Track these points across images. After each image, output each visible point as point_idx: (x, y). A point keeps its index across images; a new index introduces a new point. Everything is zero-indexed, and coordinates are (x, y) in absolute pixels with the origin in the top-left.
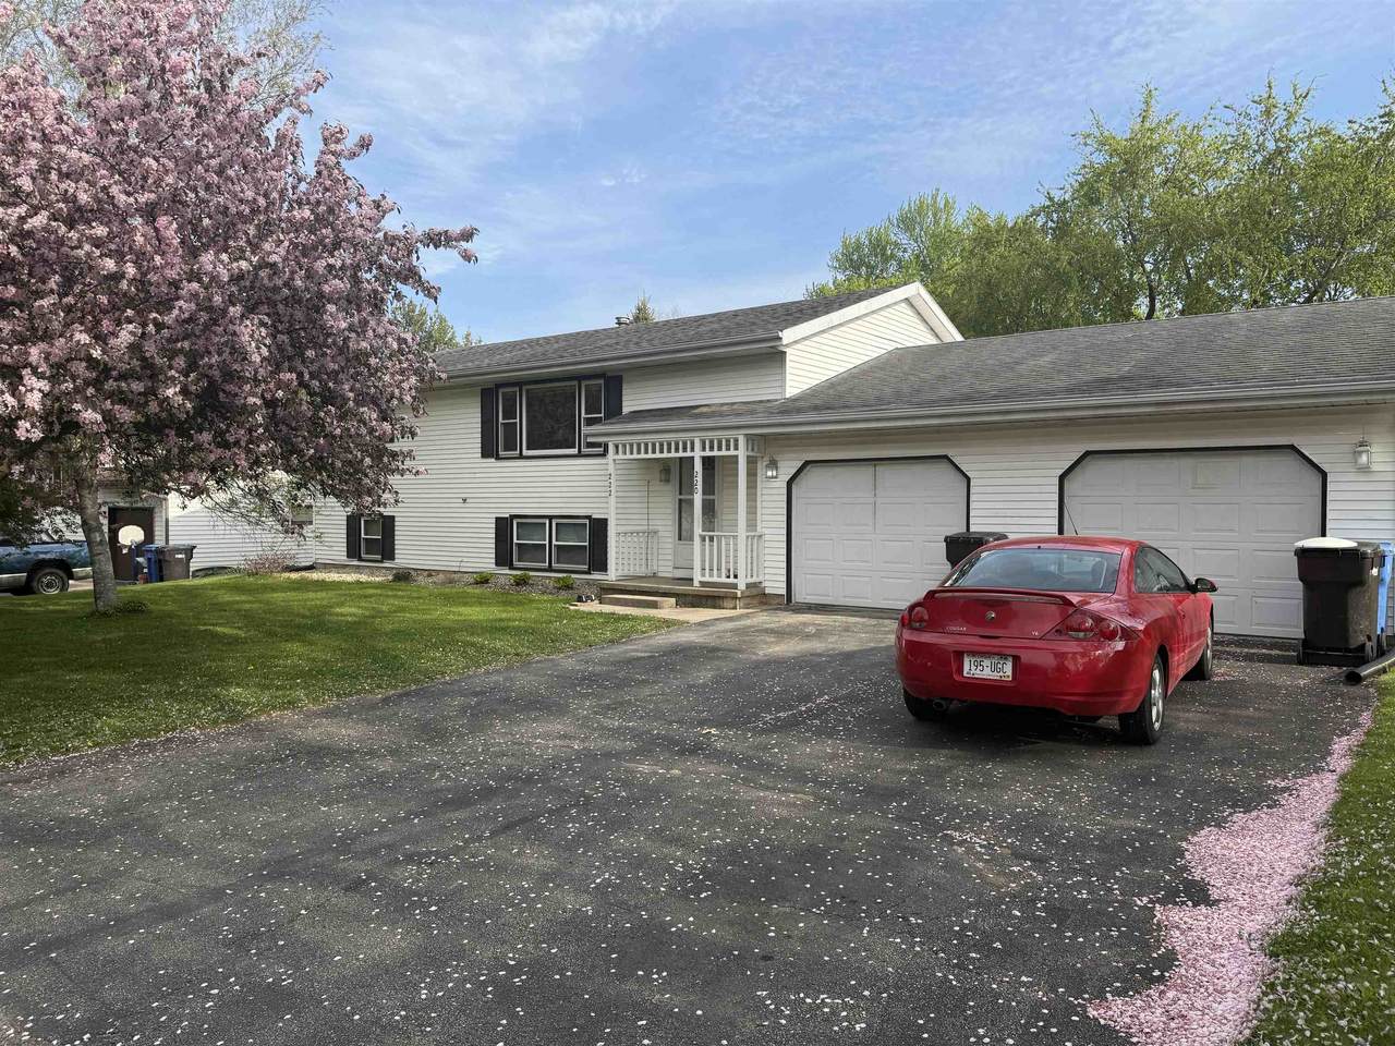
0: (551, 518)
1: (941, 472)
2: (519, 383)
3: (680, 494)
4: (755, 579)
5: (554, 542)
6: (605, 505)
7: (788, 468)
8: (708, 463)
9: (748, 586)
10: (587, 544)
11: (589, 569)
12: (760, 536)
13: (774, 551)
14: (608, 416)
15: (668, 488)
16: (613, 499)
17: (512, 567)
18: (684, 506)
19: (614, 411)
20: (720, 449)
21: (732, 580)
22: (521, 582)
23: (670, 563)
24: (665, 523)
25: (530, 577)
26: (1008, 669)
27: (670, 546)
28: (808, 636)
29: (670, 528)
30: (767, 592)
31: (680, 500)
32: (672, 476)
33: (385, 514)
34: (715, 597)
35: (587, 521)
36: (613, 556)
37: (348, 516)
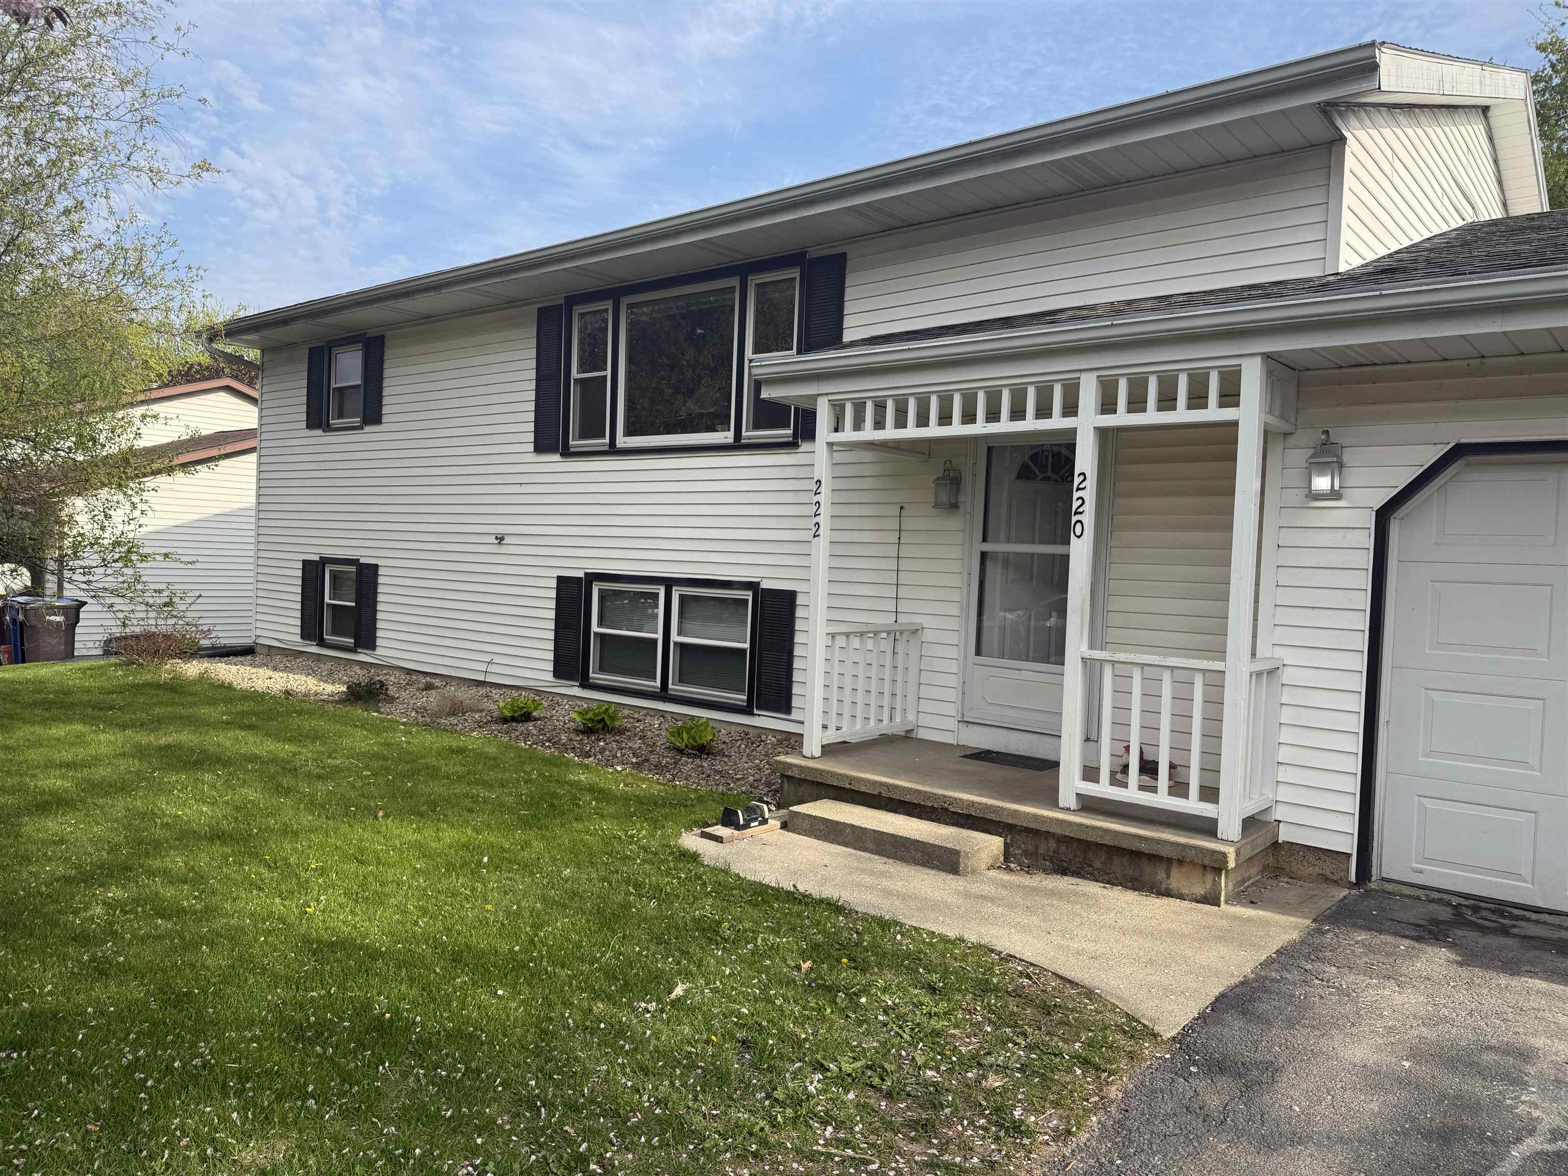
0: (669, 583)
2: (615, 294)
3: (984, 540)
4: (1255, 804)
5: (675, 637)
6: (802, 561)
8: (1123, 446)
9: (1247, 827)
10: (746, 646)
11: (750, 700)
12: (1273, 672)
15: (954, 523)
16: (822, 546)
17: (586, 684)
20: (1168, 404)
21: (1192, 805)
22: (596, 726)
23: (951, 710)
24: (940, 610)
25: (627, 708)
27: (953, 667)
29: (953, 624)
31: (984, 555)
32: (965, 498)
33: (362, 561)
34: (1136, 855)
35: (748, 595)
36: (819, 681)
37: (304, 561)
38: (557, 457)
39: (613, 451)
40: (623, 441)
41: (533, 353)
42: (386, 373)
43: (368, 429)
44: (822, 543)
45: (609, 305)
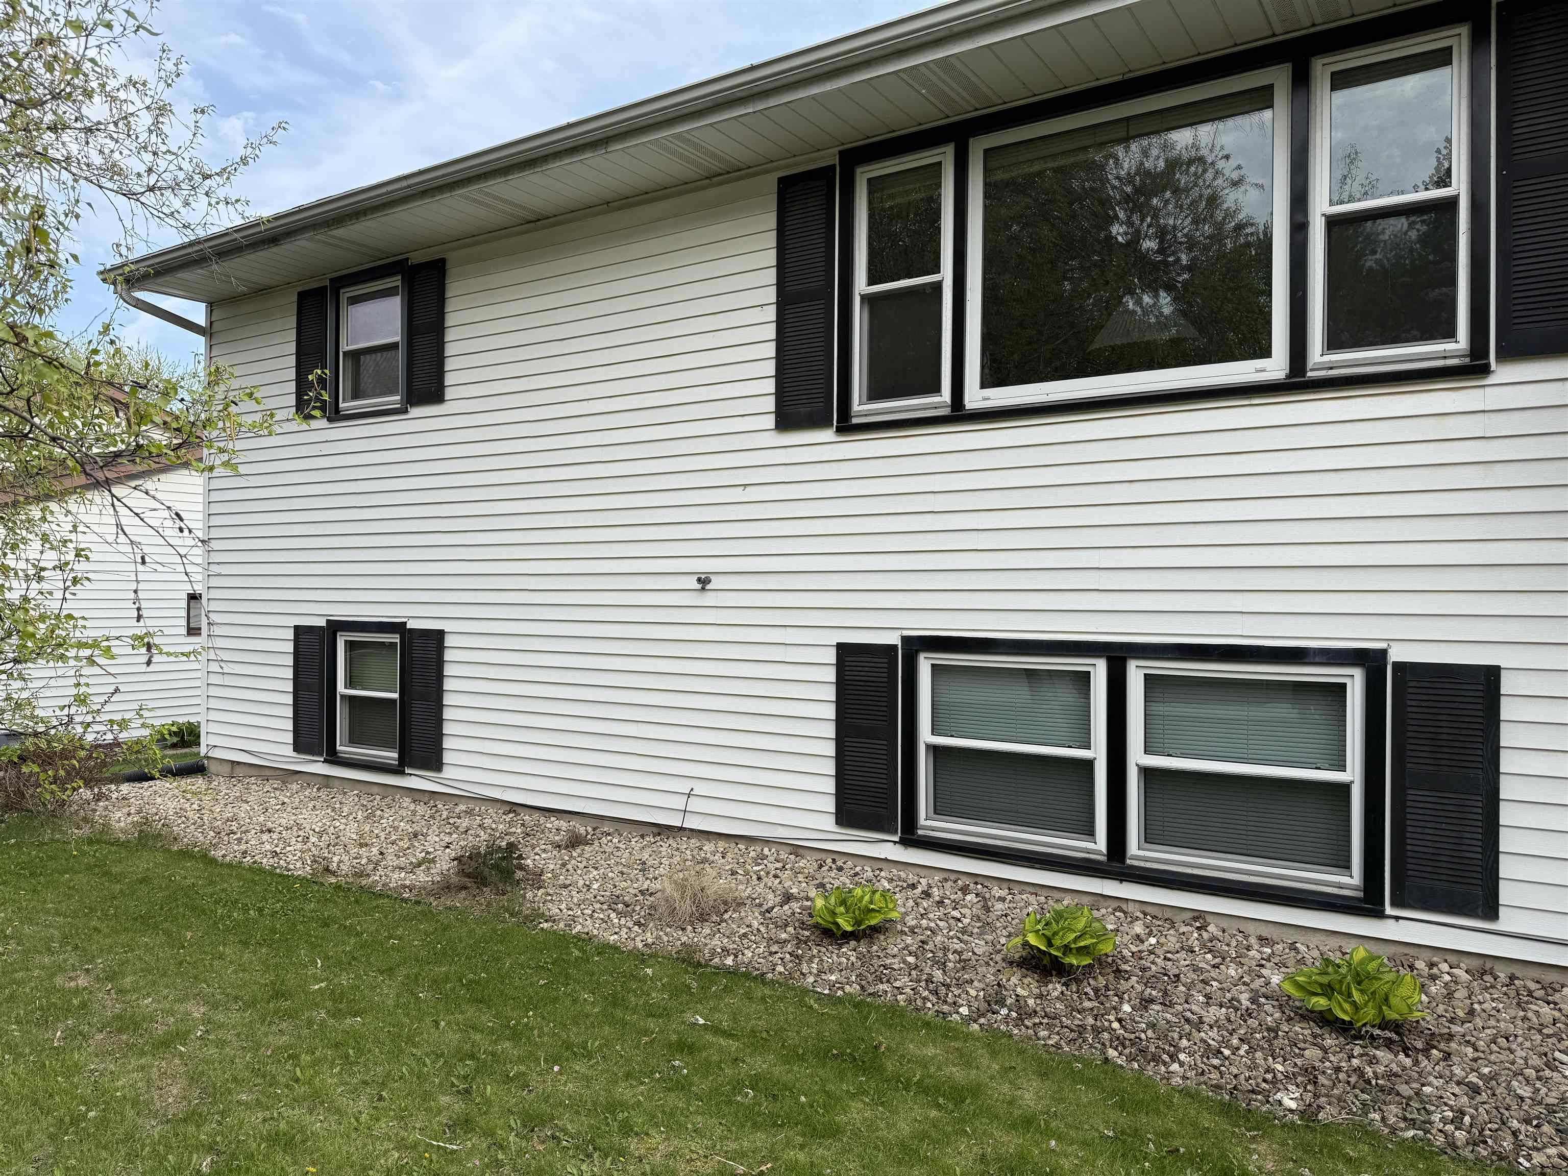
33: (411, 625)
37: (297, 628)
38: (828, 435)
39: (959, 415)
40: (981, 397)
41: (771, 258)
42: (450, 320)
43: (415, 412)
45: (946, 156)
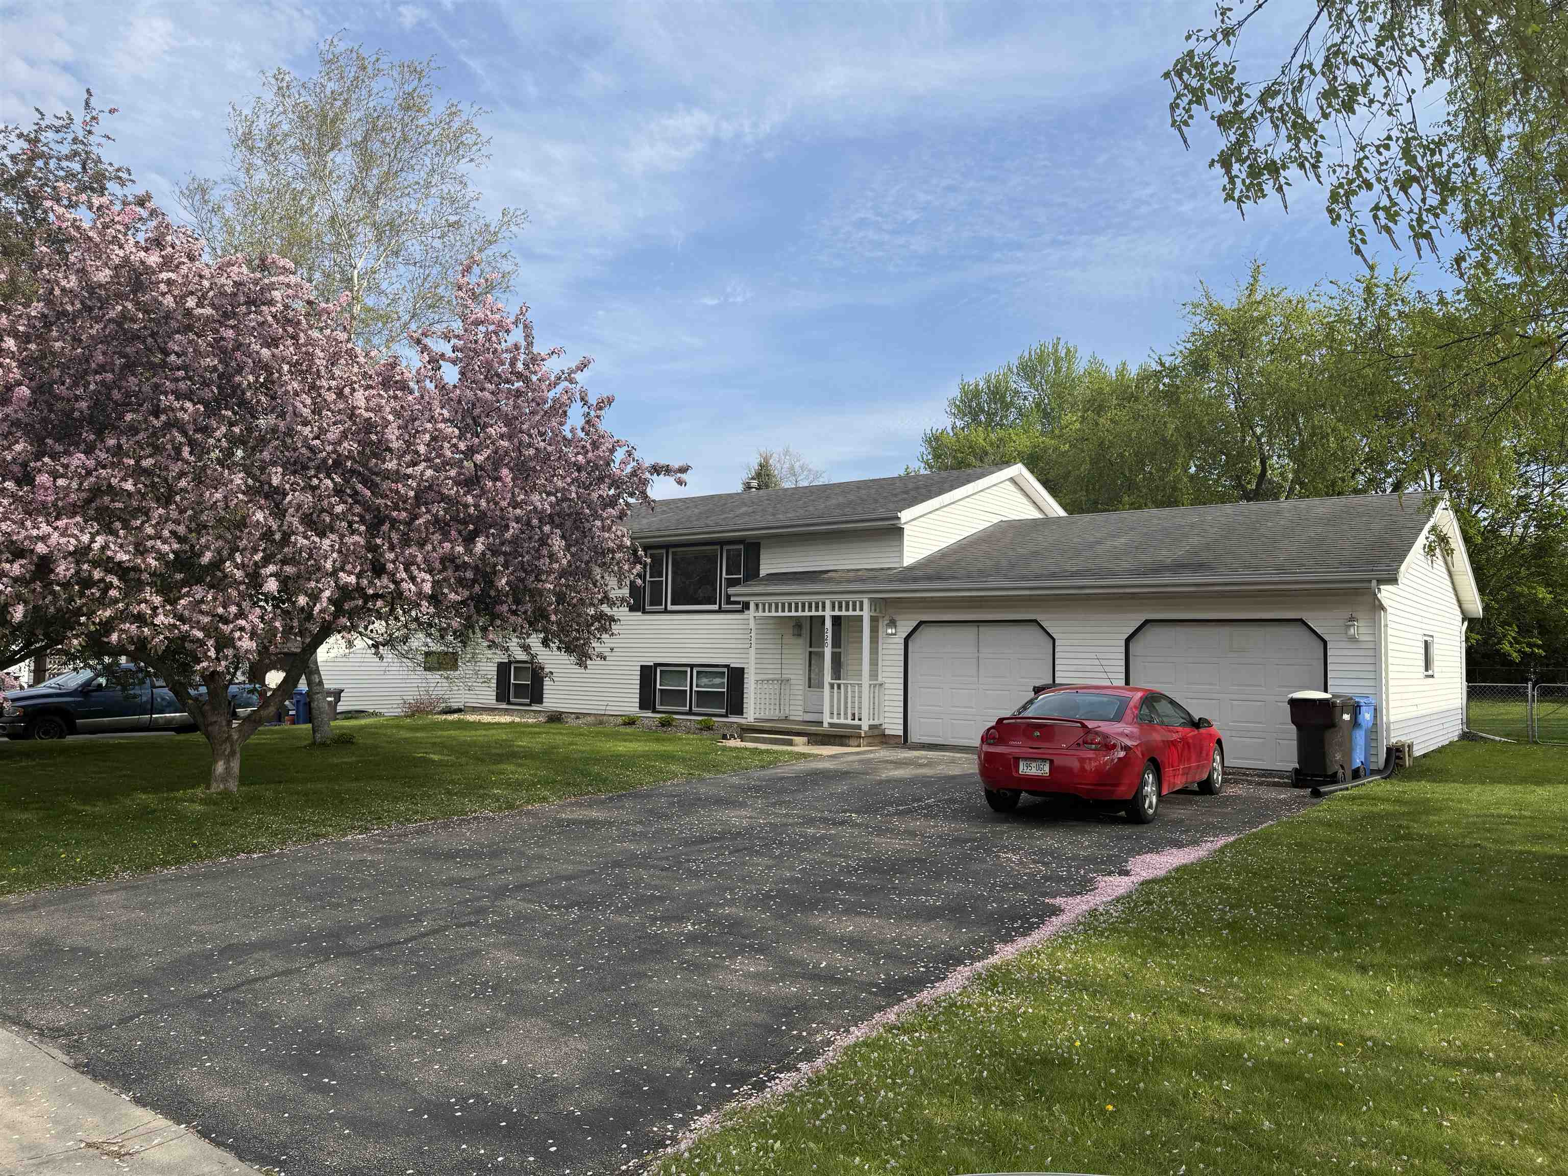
0: (692, 666)
1: (1032, 633)
2: (667, 546)
3: (811, 647)
4: (876, 722)
5: (695, 688)
6: (744, 656)
7: (905, 628)
8: (837, 621)
9: (871, 727)
10: (725, 690)
11: (728, 713)
12: (881, 685)
13: (892, 698)
14: (747, 579)
15: (800, 641)
16: (752, 651)
17: (654, 711)
18: (814, 658)
19: (752, 574)
20: (847, 610)
21: (856, 722)
22: (665, 724)
23: (800, 708)
24: (797, 673)
25: (674, 719)
26: (1047, 768)
27: (801, 692)
28: (922, 766)
29: (800, 677)
30: (887, 732)
31: (810, 653)
32: (804, 631)
34: (842, 736)
35: (726, 670)
36: (752, 701)
37: (499, 663)
38: (640, 614)
39: (666, 611)
40: (670, 607)
44: (753, 650)
45: (664, 551)
